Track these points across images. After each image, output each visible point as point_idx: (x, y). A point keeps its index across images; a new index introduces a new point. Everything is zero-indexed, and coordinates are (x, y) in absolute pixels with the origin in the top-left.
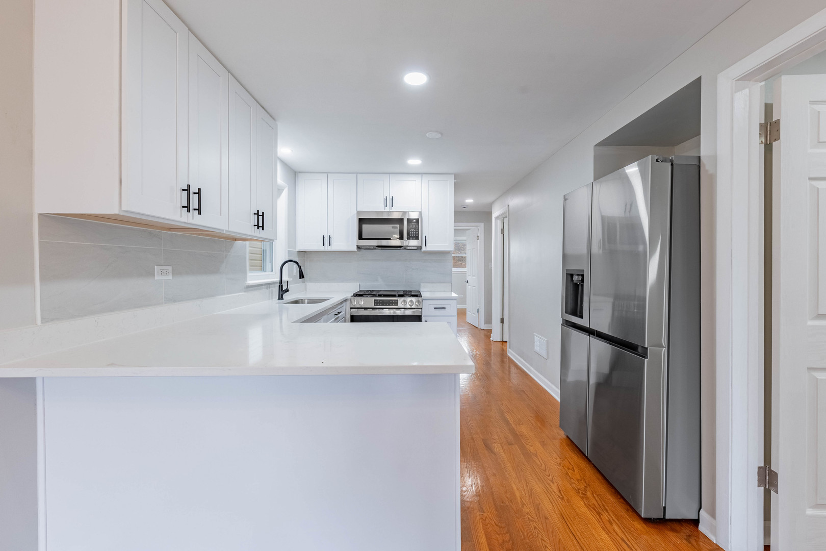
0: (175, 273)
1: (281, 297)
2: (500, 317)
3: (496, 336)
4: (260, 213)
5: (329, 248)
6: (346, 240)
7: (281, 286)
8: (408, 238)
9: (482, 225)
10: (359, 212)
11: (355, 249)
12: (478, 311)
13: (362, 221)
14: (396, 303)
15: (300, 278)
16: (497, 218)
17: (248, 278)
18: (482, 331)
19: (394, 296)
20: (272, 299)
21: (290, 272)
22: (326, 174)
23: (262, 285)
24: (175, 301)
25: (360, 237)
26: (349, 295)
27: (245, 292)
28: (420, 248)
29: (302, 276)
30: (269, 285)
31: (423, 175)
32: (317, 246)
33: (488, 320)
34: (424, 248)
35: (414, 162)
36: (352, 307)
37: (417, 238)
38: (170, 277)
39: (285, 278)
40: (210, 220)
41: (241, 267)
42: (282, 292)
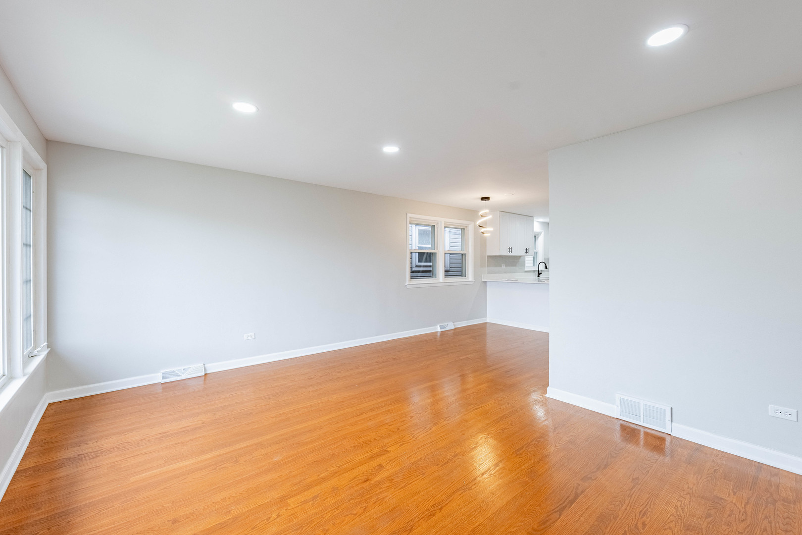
1: (538, 276)
4: (527, 248)
7: (539, 272)
21: (542, 267)
23: (531, 271)
24: (506, 273)
30: (534, 271)
38: (505, 267)
39: (540, 269)
40: (514, 253)
41: (523, 265)
42: (539, 274)
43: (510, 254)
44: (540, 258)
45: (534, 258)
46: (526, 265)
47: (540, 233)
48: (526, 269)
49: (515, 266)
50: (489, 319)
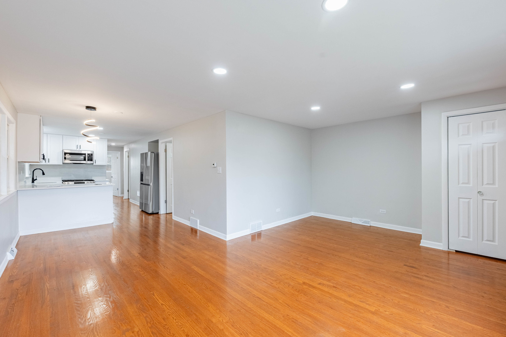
1: (33, 182)
2: (127, 189)
3: (126, 197)
5: (48, 163)
6: (58, 161)
7: (33, 178)
8: (88, 160)
9: (119, 152)
10: (64, 150)
11: (62, 164)
12: (118, 189)
13: (66, 154)
14: (84, 183)
15: (43, 175)
16: (126, 151)
18: (120, 198)
20: (29, 183)
29: (43, 174)
33: (122, 193)
34: (94, 164)
37: (92, 160)
39: (35, 175)
49: (24, 172)
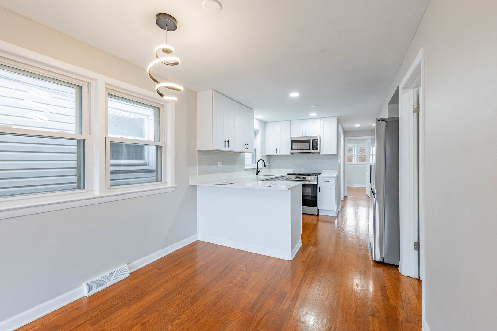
0: (223, 164)
1: (257, 174)
4: (247, 144)
5: (279, 154)
6: (286, 150)
7: (257, 170)
8: (313, 149)
10: (291, 138)
11: (289, 154)
13: (292, 142)
14: (305, 178)
15: (264, 167)
17: (245, 167)
19: (305, 175)
20: (254, 174)
21: (261, 165)
22: (277, 122)
23: (250, 169)
24: (223, 172)
25: (292, 149)
26: (285, 174)
27: (244, 171)
28: (319, 153)
30: (253, 169)
31: (321, 119)
32: (274, 153)
35: (313, 114)
36: (287, 179)
37: (318, 149)
38: (222, 165)
39: (259, 167)
40: (232, 148)
41: (243, 162)
42: (258, 172)
43: (227, 149)
44: (259, 157)
45: (253, 156)
46: (246, 163)
47: (259, 131)
48: (246, 167)
49: (234, 163)
50: (201, 236)
